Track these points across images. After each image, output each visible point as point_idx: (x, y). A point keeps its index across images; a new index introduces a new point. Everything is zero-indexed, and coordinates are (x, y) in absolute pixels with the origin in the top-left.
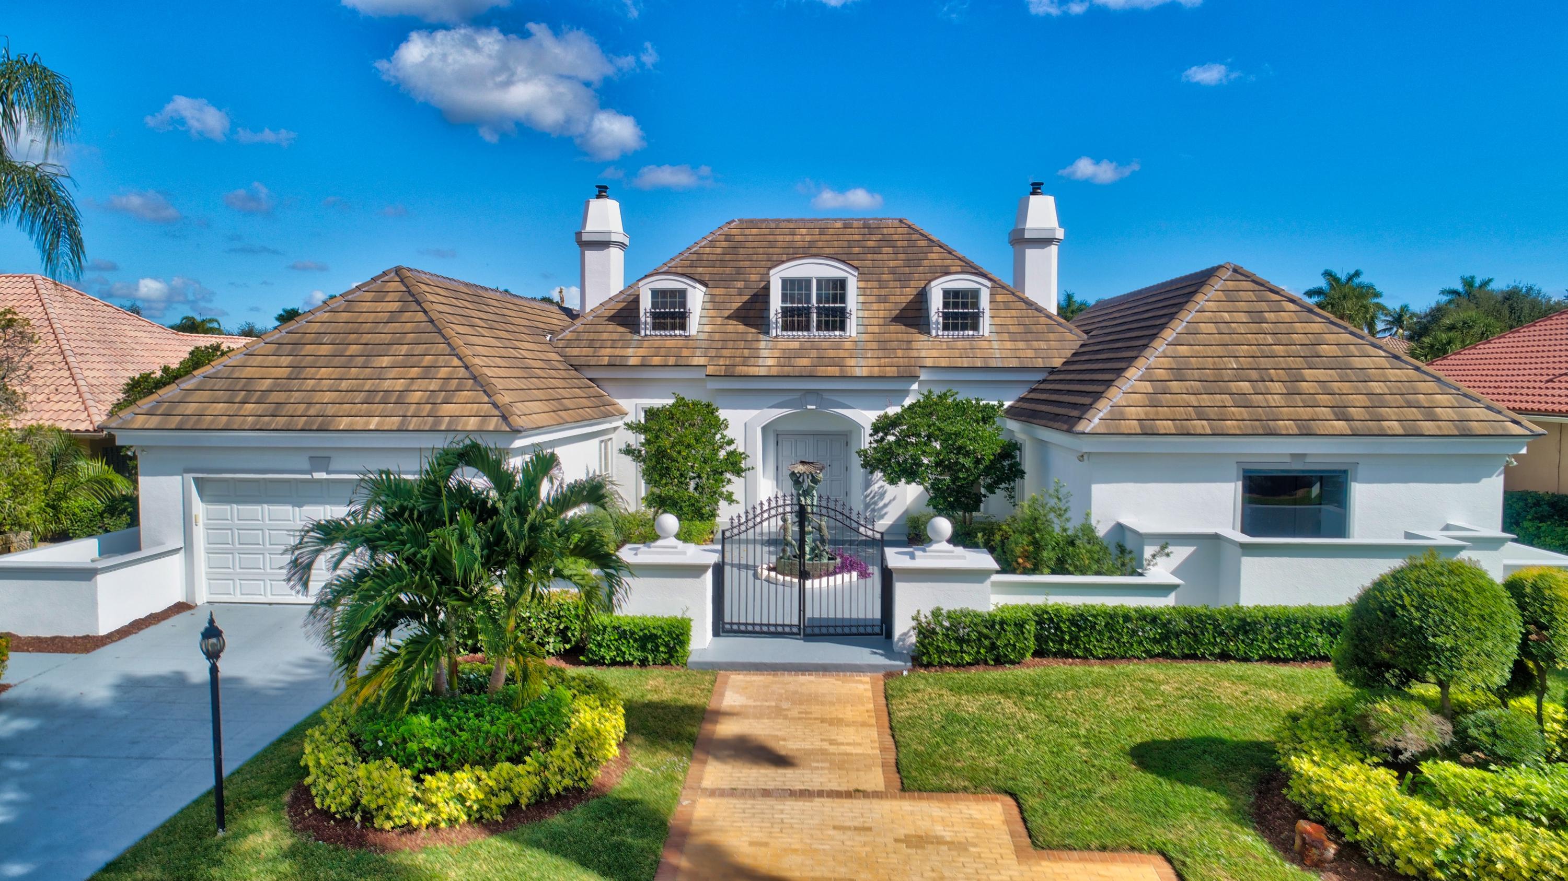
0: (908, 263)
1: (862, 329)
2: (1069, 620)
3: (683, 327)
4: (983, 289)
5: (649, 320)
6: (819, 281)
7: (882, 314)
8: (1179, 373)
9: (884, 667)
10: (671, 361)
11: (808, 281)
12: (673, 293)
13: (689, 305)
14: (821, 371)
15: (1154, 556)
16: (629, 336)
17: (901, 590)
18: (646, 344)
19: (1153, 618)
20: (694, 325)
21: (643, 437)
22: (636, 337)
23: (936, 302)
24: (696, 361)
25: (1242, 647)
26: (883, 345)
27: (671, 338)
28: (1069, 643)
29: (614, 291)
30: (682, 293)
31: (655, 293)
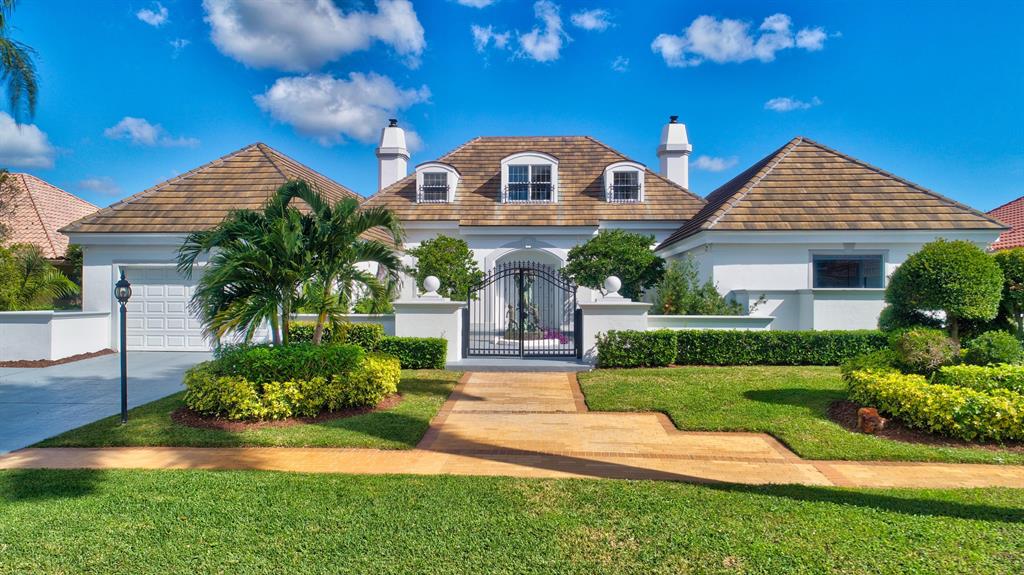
0: (591, 161)
1: (561, 198)
2: (699, 337)
3: (445, 198)
4: (640, 172)
5: (422, 193)
6: (533, 167)
7: (574, 190)
8: (769, 196)
9: (576, 368)
10: (437, 217)
11: (525, 168)
12: (438, 175)
13: (449, 183)
14: (534, 223)
15: (756, 304)
16: (409, 203)
17: (587, 319)
18: (420, 208)
19: (757, 337)
20: (452, 196)
21: (417, 259)
22: (414, 204)
23: (610, 180)
24: (452, 217)
25: (816, 356)
26: (575, 207)
27: (437, 205)
28: (701, 354)
29: (400, 178)
30: (445, 175)
31: (426, 175)
